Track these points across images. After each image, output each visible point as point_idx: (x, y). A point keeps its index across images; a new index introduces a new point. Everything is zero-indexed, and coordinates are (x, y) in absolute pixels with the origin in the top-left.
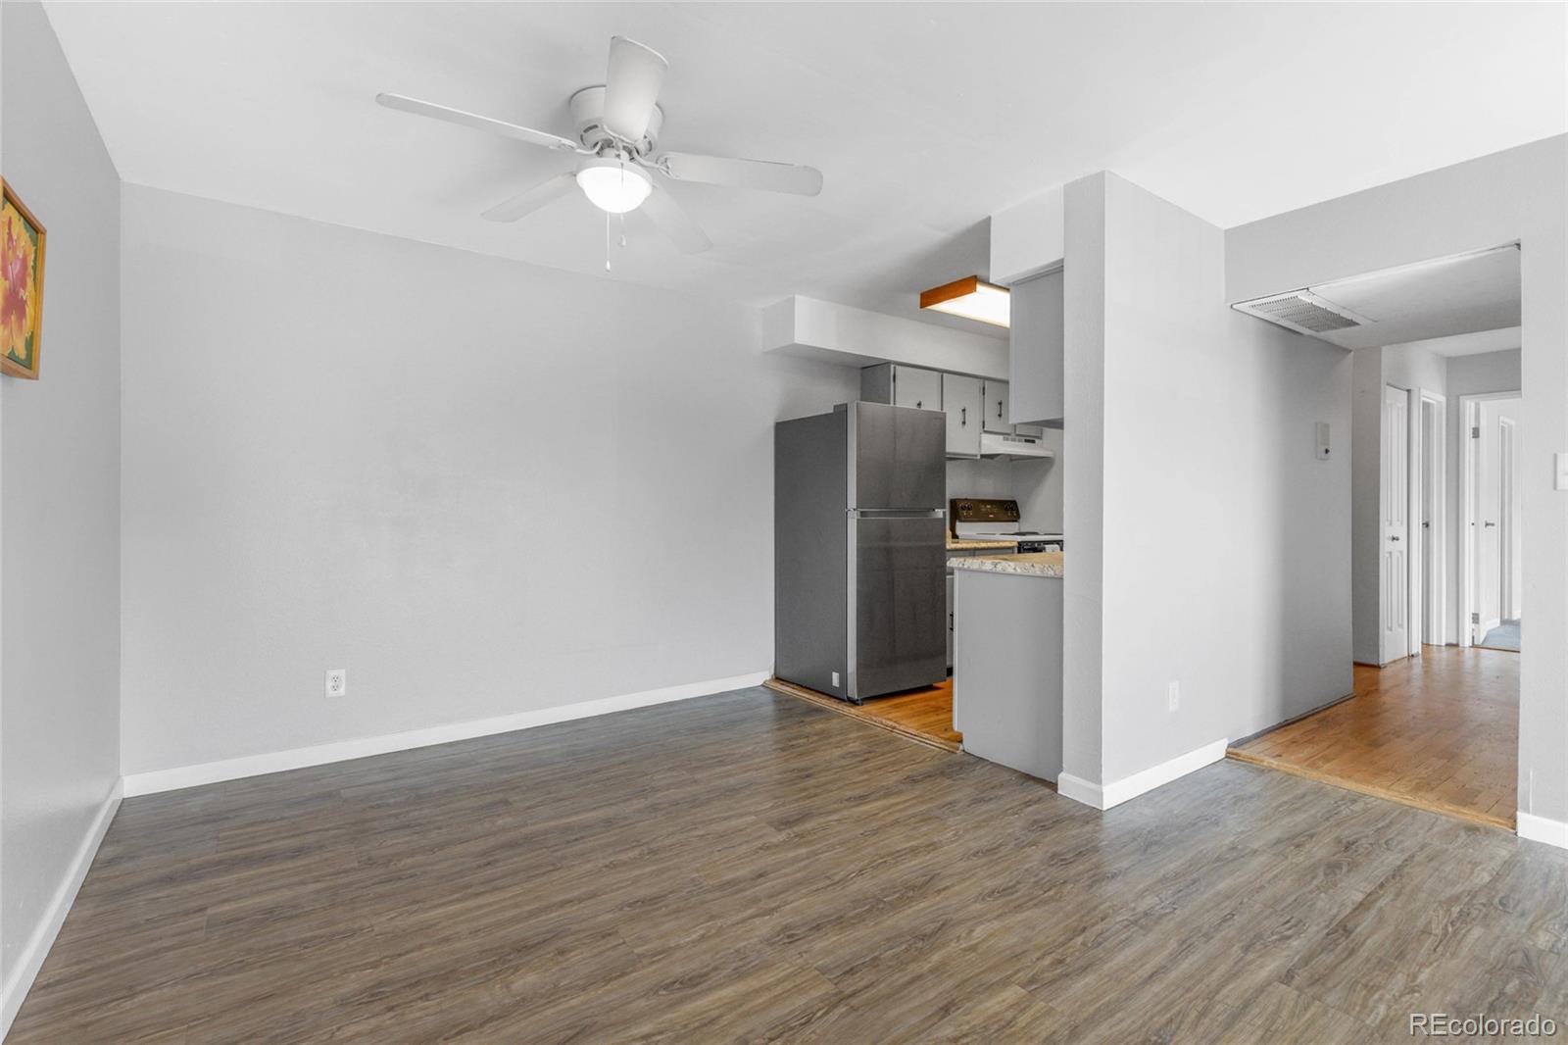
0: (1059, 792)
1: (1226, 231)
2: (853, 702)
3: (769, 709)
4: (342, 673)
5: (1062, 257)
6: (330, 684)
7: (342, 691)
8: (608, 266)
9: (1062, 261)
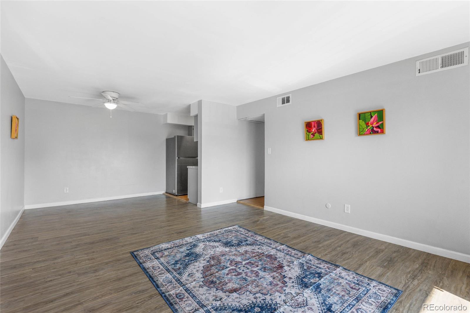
0: (197, 206)
1: (237, 106)
2: (177, 196)
3: (165, 199)
4: (68, 188)
5: (197, 113)
6: (65, 190)
7: (68, 192)
8: (111, 117)
9: (197, 114)
